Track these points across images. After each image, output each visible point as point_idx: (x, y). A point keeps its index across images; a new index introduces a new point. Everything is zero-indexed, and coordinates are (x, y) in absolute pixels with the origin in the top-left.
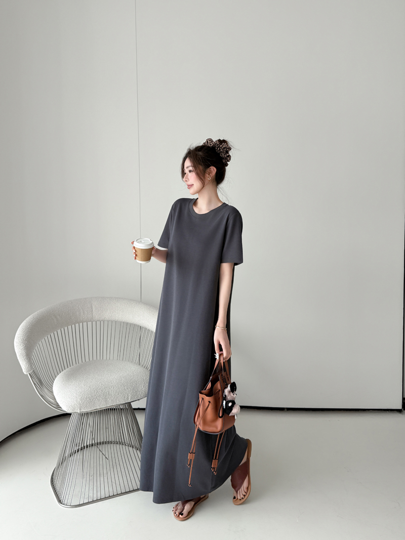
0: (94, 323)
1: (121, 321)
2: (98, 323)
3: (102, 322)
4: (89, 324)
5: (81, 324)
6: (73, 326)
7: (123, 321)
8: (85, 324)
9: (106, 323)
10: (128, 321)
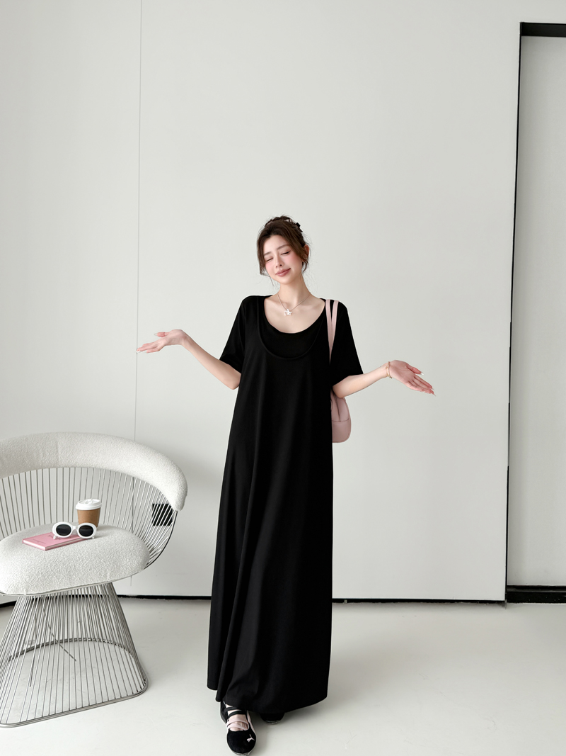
0: (60, 470)
2: (66, 470)
3: (72, 469)
4: (53, 471)
5: (40, 471)
7: (104, 467)
8: (46, 471)
9: (78, 470)
10: (111, 468)
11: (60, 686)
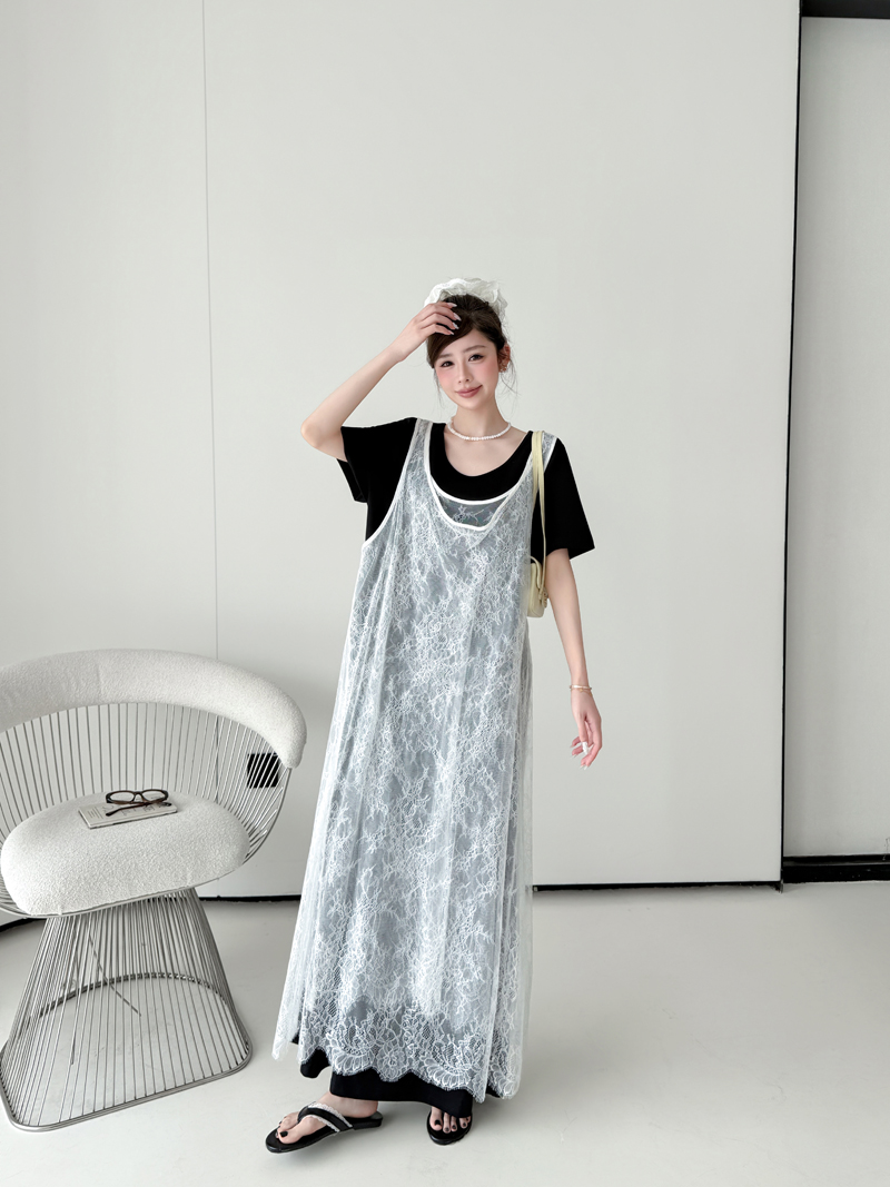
0: (104, 708)
1: (168, 702)
2: (114, 708)
3: (123, 706)
4: (93, 710)
5: (72, 712)
6: (54, 716)
7: (173, 702)
8: (82, 711)
9: (132, 708)
10: (183, 703)
11: (119, 1059)
